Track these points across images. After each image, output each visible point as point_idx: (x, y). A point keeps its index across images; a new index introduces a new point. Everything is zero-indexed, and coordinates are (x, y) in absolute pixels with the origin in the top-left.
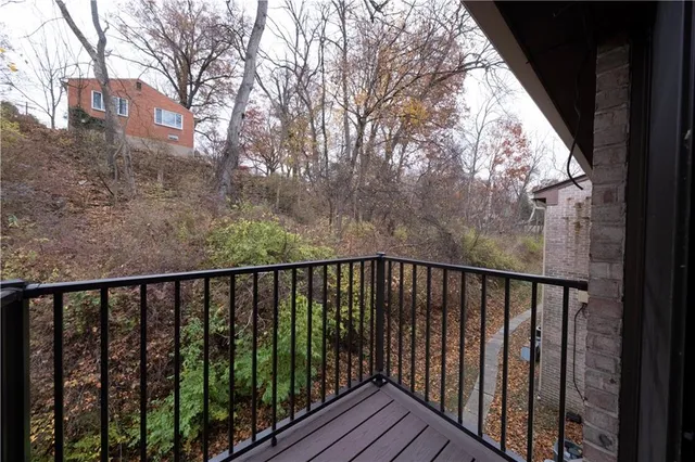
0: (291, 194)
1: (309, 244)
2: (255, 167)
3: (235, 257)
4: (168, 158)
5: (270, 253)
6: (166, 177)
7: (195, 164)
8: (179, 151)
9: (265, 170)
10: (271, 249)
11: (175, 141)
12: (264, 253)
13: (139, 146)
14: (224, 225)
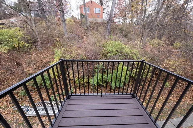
0: (128, 30)
1: (130, 48)
2: (119, 21)
3: (108, 51)
4: (97, 23)
5: (117, 51)
6: (96, 29)
7: (102, 24)
8: (99, 20)
9: (122, 22)
10: (117, 49)
11: (98, 17)
12: (115, 50)
13: (91, 21)
14: (106, 42)
